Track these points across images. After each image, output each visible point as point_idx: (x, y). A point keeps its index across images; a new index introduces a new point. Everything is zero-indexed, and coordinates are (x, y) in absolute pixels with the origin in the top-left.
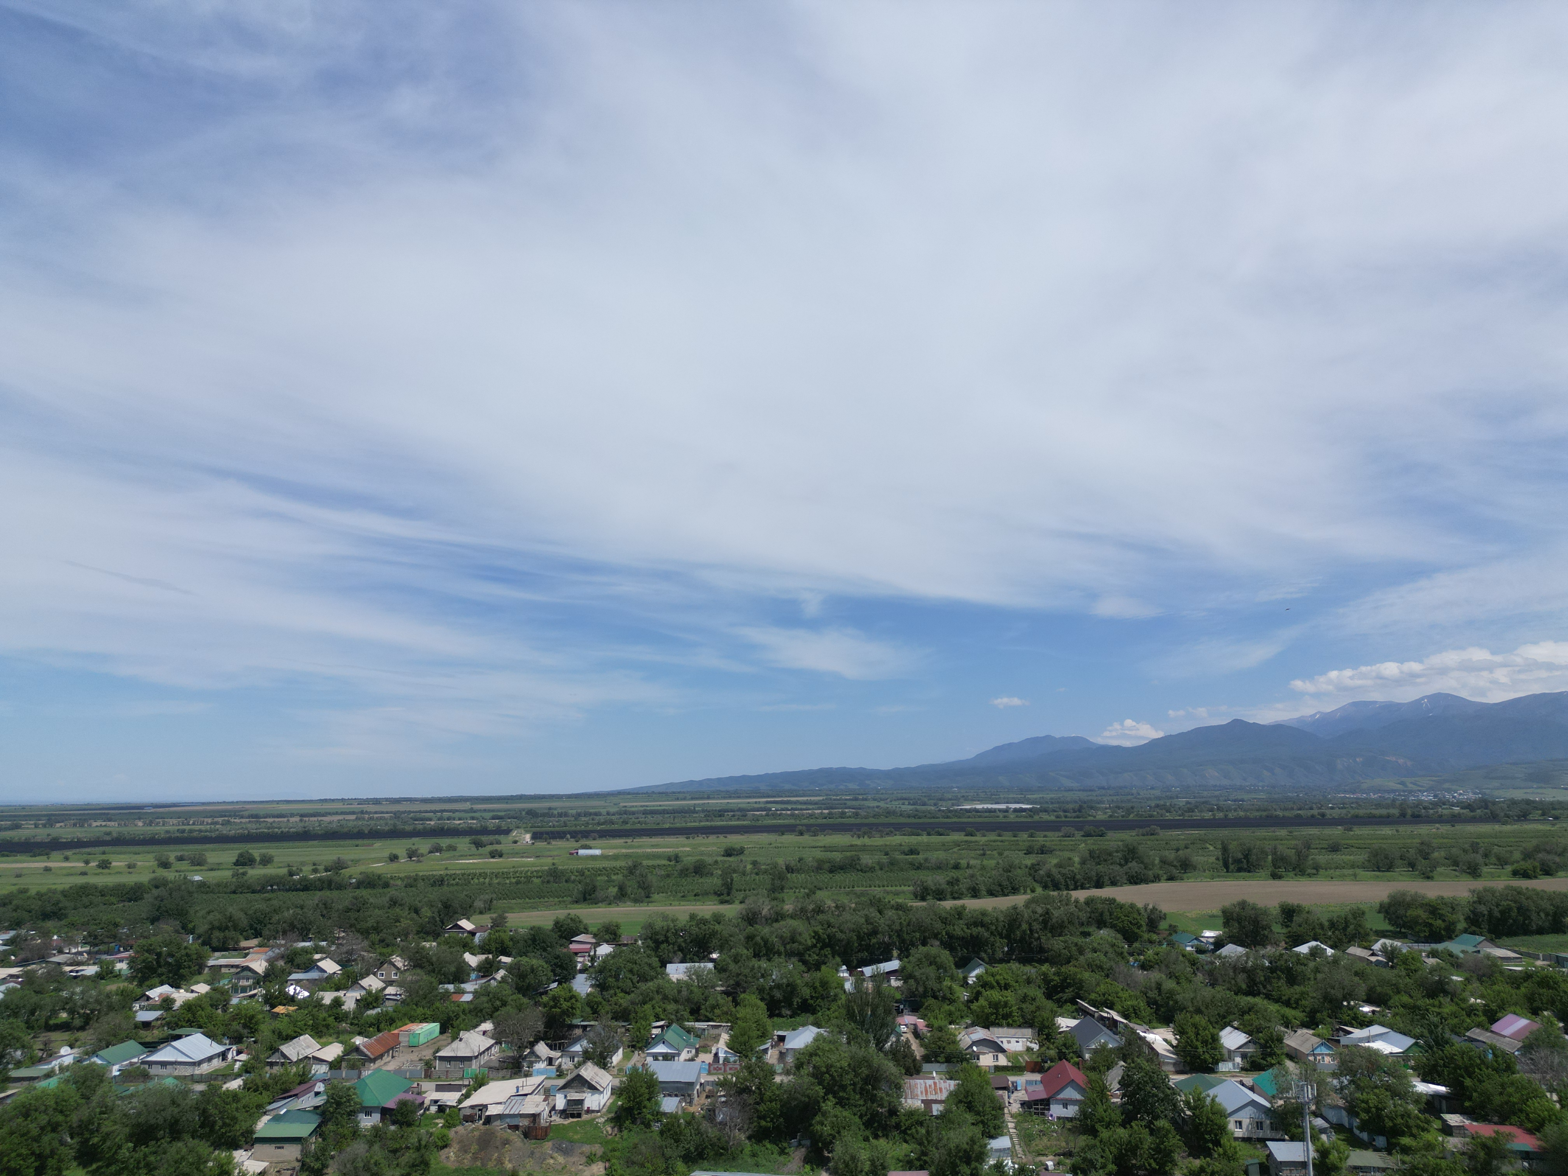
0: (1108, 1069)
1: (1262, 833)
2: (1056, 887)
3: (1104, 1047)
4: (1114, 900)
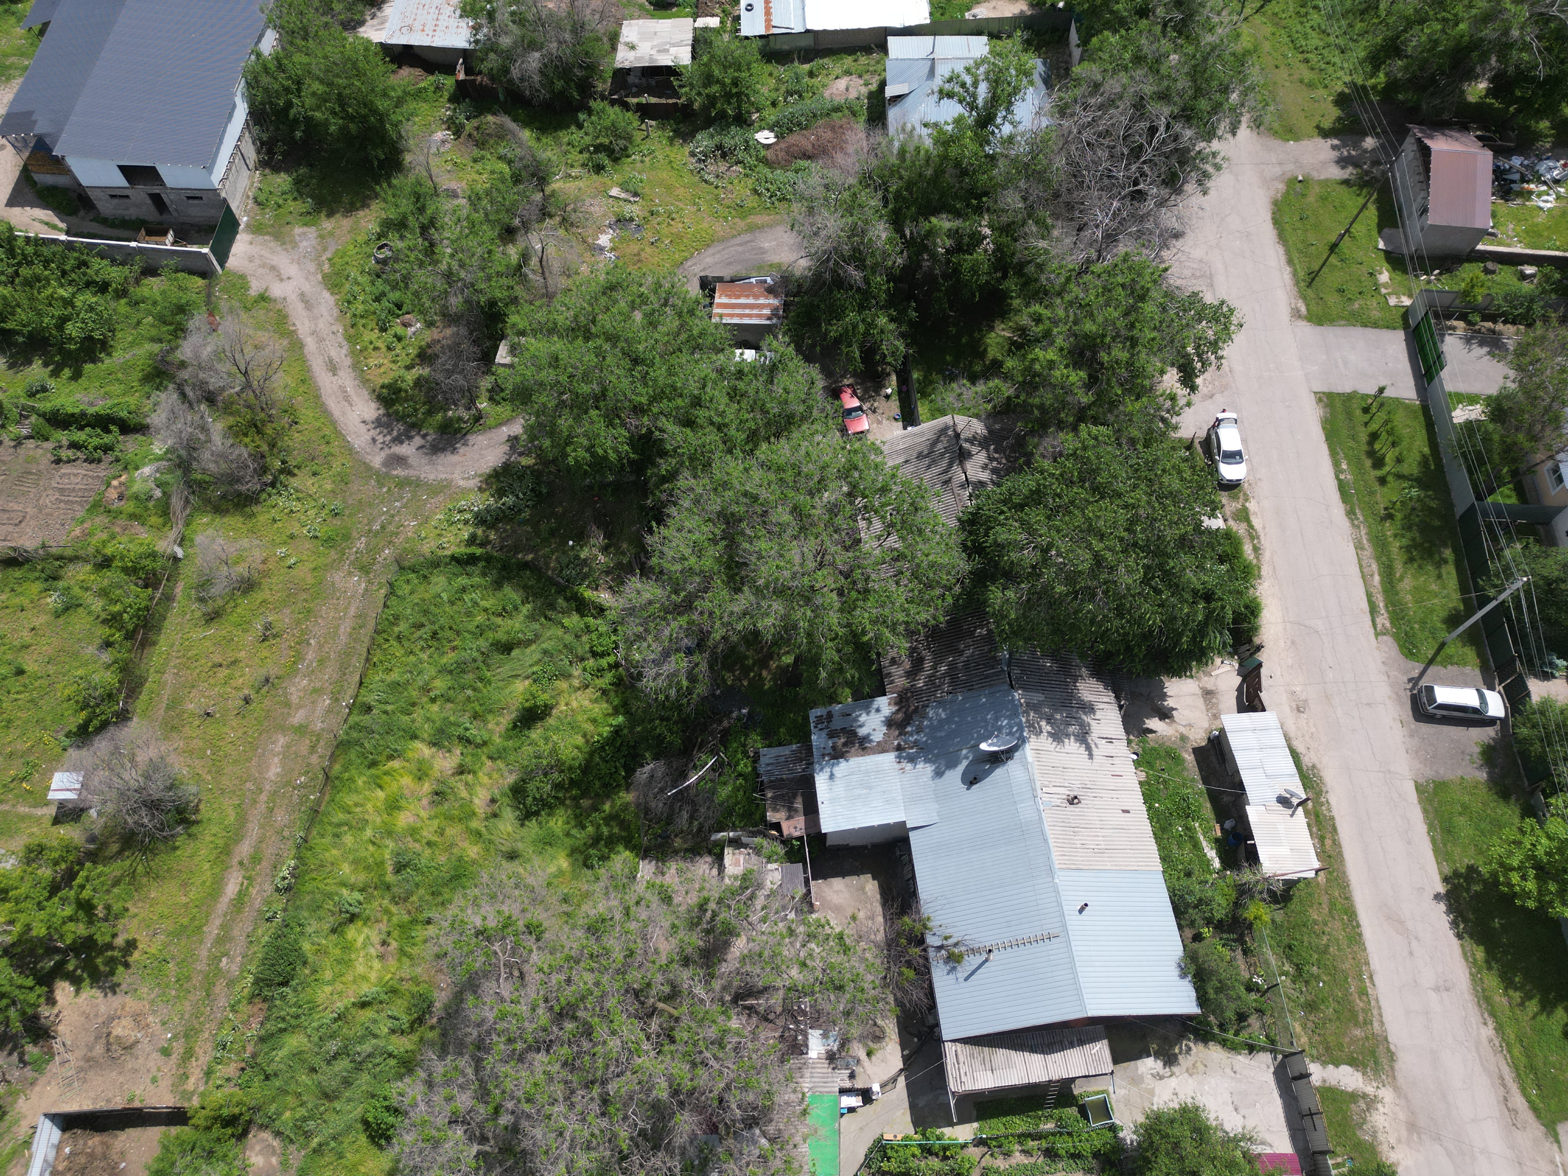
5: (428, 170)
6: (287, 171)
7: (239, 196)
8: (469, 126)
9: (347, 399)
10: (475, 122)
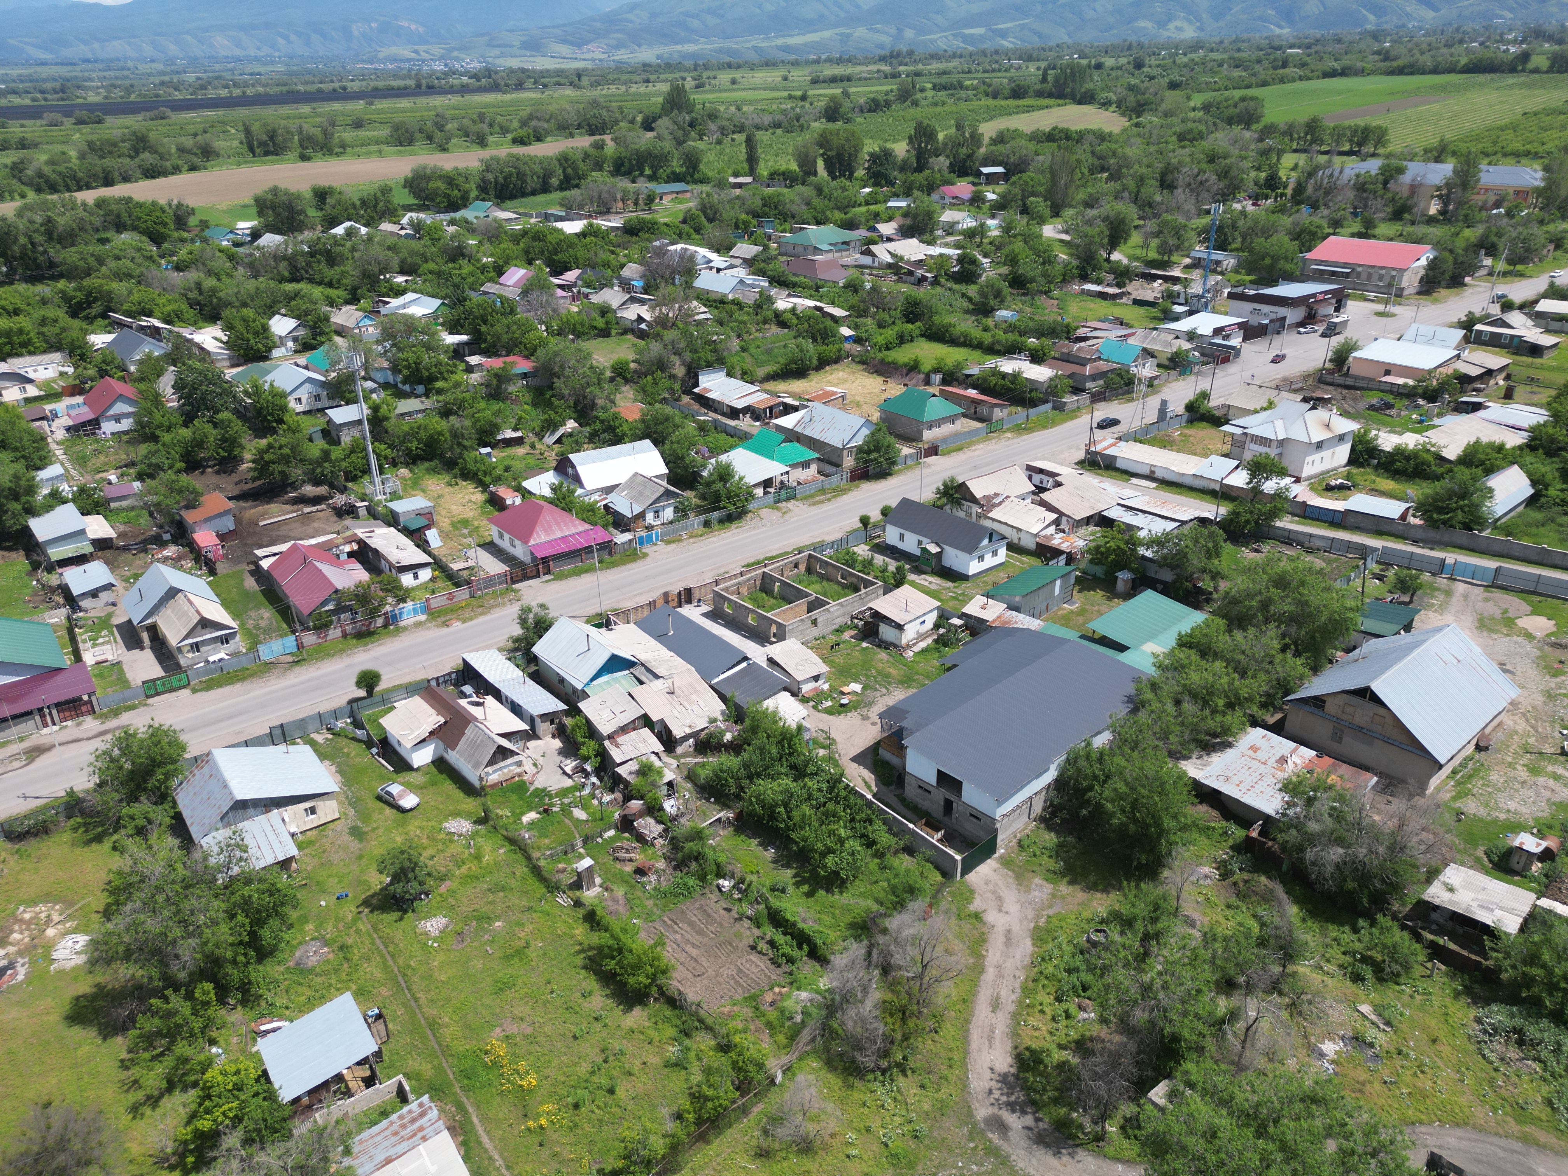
0: (159, 376)
1: (285, 110)
2: (53, 188)
3: (149, 356)
4: (131, 198)
5: (1179, 892)
6: (1058, 833)
7: (1009, 832)
8: (1238, 876)
9: (991, 1039)
10: (1246, 876)
